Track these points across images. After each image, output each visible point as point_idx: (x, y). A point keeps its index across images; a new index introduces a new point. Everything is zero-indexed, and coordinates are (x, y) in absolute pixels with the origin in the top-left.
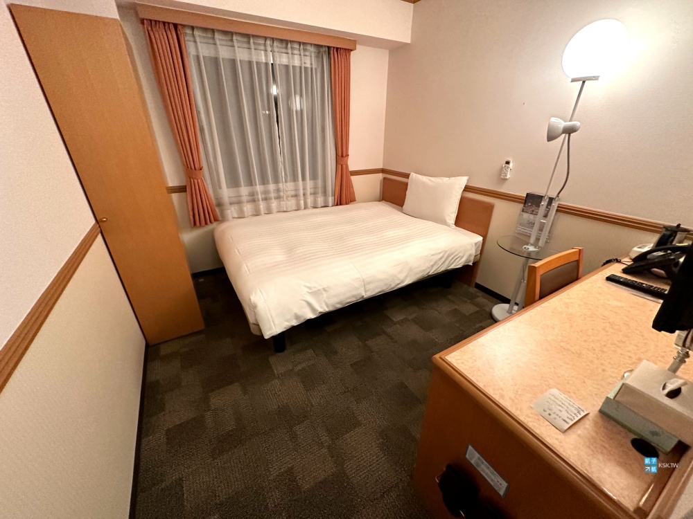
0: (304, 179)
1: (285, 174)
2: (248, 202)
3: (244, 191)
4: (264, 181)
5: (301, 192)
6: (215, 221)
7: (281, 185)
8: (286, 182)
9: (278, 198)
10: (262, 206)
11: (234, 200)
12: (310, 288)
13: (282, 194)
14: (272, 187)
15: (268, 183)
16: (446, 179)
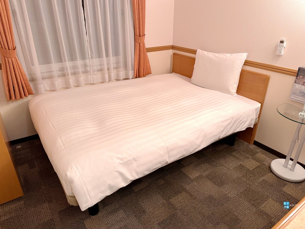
0: (107, 55)
1: (91, 51)
2: (59, 76)
3: (55, 66)
4: (72, 58)
5: (106, 67)
6: (29, 94)
7: (87, 61)
8: (92, 58)
9: (86, 72)
10: (72, 80)
11: (46, 75)
12: (121, 159)
13: (88, 69)
14: (79, 62)
15: (76, 59)
16: (228, 55)
